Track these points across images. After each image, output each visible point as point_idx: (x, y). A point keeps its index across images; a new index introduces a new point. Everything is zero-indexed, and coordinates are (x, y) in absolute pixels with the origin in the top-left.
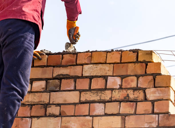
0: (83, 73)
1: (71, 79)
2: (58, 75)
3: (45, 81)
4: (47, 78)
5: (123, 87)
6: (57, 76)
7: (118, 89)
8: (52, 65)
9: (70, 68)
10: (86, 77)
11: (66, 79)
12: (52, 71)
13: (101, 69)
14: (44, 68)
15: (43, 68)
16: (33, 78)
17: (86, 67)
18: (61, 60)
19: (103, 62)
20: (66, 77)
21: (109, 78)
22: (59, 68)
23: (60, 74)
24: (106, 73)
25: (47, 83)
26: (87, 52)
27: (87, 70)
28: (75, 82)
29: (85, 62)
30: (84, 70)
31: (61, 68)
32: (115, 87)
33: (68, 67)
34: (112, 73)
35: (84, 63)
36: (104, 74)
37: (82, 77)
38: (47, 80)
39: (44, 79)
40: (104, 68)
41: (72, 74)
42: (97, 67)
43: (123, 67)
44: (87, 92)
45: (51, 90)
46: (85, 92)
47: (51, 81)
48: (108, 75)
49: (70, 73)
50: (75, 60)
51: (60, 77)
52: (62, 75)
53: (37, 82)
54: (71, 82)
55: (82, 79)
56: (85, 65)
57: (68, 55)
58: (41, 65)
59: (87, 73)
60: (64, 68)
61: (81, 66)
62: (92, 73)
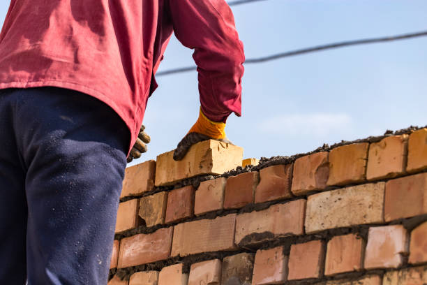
0: (306, 225)
1: (276, 246)
2: (246, 236)
3: (217, 260)
4: (221, 249)
5: (412, 260)
6: (243, 240)
7: (398, 269)
8: (234, 207)
9: (275, 211)
10: (313, 236)
11: (266, 249)
12: (233, 228)
13: (351, 203)
14: (215, 218)
15: (213, 220)
16: (191, 253)
17: (313, 203)
18: (253, 187)
19: (357, 179)
20: (267, 243)
21: (373, 230)
22: (248, 214)
23: (250, 233)
24: (365, 217)
25: (223, 265)
26: (318, 151)
27: (315, 213)
28: (287, 253)
29: (311, 186)
30: (307, 211)
31: (254, 214)
32: (386, 264)
33: (269, 210)
34: (381, 212)
35: (307, 188)
36: (357, 221)
37: (305, 237)
38: (221, 255)
39: (214, 255)
40: (359, 197)
41: (279, 231)
42: (340, 199)
43: (409, 189)
47: (231, 259)
48: (368, 221)
49: (274, 229)
50: (286, 183)
51: (249, 243)
52: (254, 237)
53: (199, 265)
54: (276, 257)
55: (303, 243)
56: (312, 196)
57: (271, 168)
58: (208, 210)
59: (315, 224)
60: (260, 212)
61: (301, 201)
62: (327, 219)
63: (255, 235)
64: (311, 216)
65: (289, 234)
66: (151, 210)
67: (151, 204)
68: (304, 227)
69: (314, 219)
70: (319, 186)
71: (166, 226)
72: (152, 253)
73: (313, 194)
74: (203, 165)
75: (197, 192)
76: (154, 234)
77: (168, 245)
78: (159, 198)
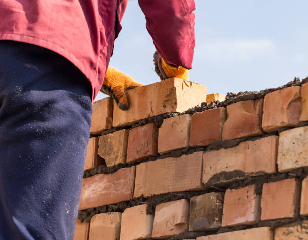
0: (279, 162)
1: (246, 185)
2: (215, 175)
3: (183, 200)
4: (188, 189)
6: (211, 179)
8: (201, 144)
9: (245, 148)
10: (287, 174)
11: (236, 188)
12: (200, 167)
14: (180, 156)
15: (178, 159)
16: (155, 194)
17: (285, 140)
18: (221, 124)
20: (237, 181)
22: (215, 152)
23: (219, 171)
25: (190, 205)
26: (289, 85)
27: (288, 150)
28: (259, 192)
29: (283, 122)
30: (280, 148)
31: (223, 151)
33: (238, 147)
35: (279, 124)
37: (278, 175)
38: (188, 195)
39: (181, 195)
41: (250, 169)
44: (291, 229)
45: (199, 228)
46: (284, 229)
47: (199, 199)
49: (244, 167)
50: (256, 119)
51: (218, 182)
52: (223, 175)
53: (164, 206)
54: (247, 196)
55: (276, 181)
56: (284, 132)
57: (239, 103)
58: (173, 148)
59: (288, 161)
60: (229, 150)
61: (273, 138)
62: (302, 156)
63: (224, 174)
64: (284, 154)
65: (261, 172)
66: (111, 149)
67: (111, 143)
68: (277, 165)
69: (288, 157)
70: (292, 122)
71: (127, 165)
72: (114, 193)
73: (285, 130)
74: (166, 105)
75: (160, 130)
76: (115, 173)
77: (131, 186)
78: (119, 136)
